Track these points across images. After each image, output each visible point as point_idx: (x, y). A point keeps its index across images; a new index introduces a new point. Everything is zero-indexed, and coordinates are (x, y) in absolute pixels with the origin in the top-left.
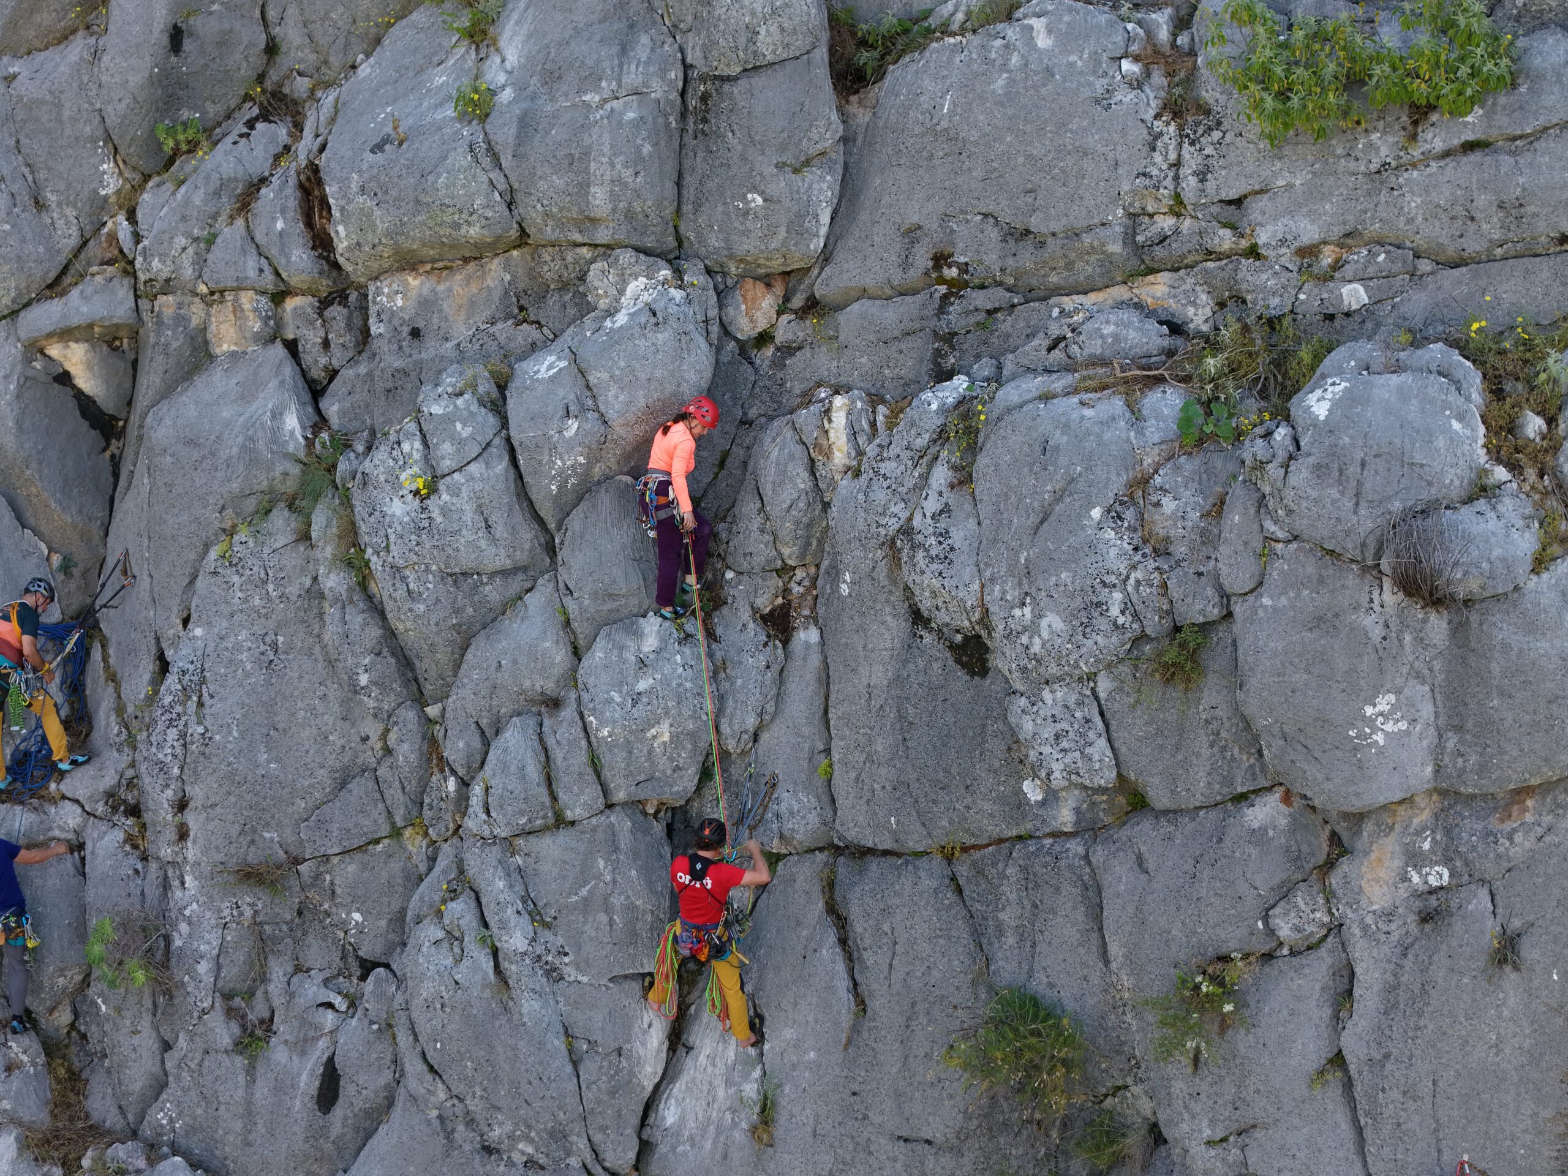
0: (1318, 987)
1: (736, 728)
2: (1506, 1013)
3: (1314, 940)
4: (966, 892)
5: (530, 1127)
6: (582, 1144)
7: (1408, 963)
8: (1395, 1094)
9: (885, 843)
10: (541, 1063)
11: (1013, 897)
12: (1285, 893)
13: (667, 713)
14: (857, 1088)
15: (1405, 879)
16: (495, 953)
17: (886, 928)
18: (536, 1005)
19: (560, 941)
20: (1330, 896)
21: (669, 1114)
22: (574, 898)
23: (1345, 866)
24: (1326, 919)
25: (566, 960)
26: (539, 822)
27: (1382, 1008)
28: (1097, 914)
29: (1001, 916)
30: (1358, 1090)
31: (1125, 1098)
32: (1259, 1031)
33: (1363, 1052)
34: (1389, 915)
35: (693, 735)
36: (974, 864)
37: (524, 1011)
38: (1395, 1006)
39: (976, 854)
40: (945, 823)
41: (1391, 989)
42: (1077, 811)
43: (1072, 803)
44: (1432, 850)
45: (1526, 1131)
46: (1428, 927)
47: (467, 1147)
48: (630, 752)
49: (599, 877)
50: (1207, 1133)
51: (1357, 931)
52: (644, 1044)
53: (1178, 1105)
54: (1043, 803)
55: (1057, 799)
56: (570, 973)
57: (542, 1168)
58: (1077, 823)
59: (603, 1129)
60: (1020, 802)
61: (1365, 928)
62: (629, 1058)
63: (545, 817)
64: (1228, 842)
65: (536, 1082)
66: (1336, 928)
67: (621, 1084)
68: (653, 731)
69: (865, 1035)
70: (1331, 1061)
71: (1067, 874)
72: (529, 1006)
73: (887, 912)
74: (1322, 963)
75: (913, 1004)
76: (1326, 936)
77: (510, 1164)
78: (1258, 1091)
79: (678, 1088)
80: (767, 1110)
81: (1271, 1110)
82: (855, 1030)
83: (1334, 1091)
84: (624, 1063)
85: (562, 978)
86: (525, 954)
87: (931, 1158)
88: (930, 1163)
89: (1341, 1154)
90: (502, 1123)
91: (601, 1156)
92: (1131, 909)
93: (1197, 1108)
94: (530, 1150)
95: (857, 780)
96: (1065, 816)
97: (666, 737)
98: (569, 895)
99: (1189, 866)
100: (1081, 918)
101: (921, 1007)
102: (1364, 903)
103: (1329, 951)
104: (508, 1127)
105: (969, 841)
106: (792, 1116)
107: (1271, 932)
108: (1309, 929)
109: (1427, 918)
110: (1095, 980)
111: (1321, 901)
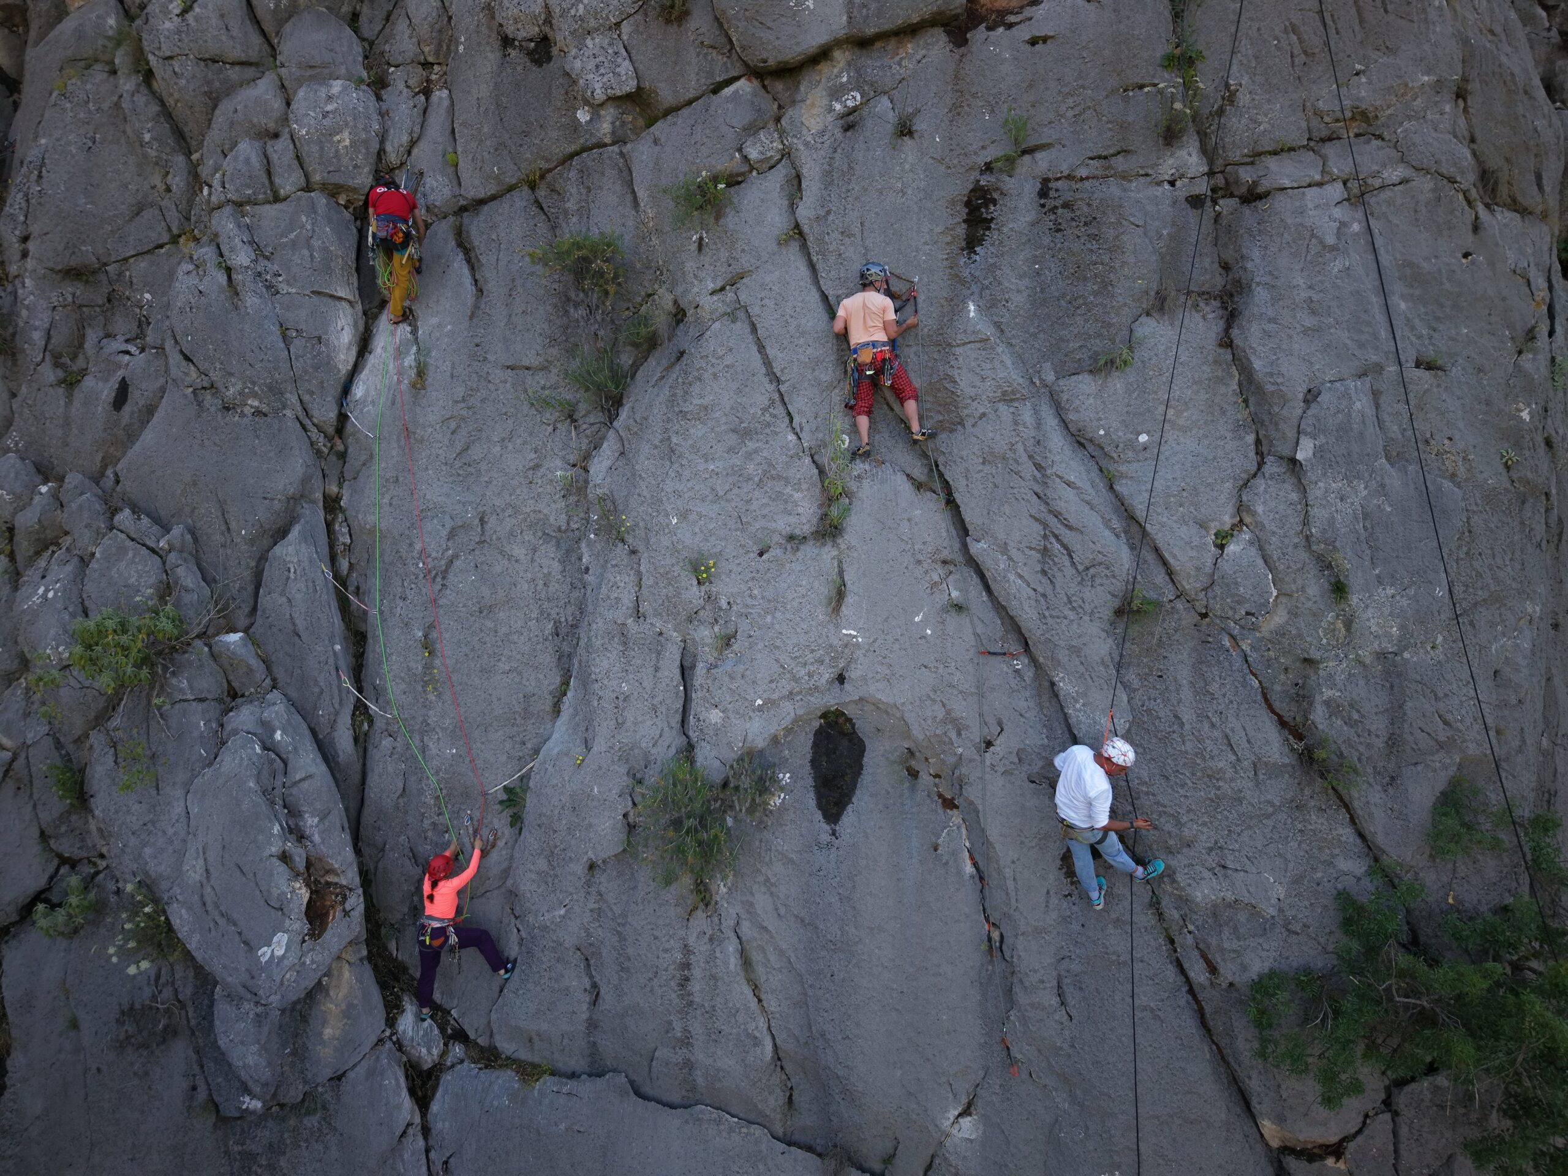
0: (778, 185)
1: (396, 145)
2: (907, 167)
3: (772, 162)
4: (545, 206)
5: (254, 383)
6: (294, 399)
7: (837, 156)
8: (836, 235)
9: (492, 189)
10: (260, 337)
11: (574, 190)
12: (752, 129)
13: (347, 125)
14: (477, 340)
15: (831, 109)
16: (229, 270)
17: (494, 237)
18: (257, 301)
19: (276, 267)
20: (782, 133)
21: (359, 391)
22: (285, 240)
23: (790, 112)
24: (781, 147)
25: (280, 279)
26: (261, 196)
27: (823, 187)
28: (630, 184)
29: (568, 205)
30: (811, 239)
31: (654, 301)
32: (742, 215)
33: (812, 214)
34: (822, 133)
35: (365, 142)
36: (549, 185)
37: (248, 305)
38: (832, 183)
39: (549, 176)
40: (528, 155)
41: (828, 173)
42: (613, 123)
43: (609, 119)
44: (848, 82)
45: (926, 243)
46: (849, 134)
47: (213, 409)
48: (322, 148)
49: (303, 227)
50: (711, 286)
51: (802, 147)
52: (338, 339)
53: (690, 277)
54: (591, 119)
55: (599, 116)
56: (284, 288)
57: (265, 415)
58: (613, 133)
59: (312, 393)
60: (575, 125)
61: (807, 144)
62: (327, 345)
63: (265, 193)
64: (713, 108)
65: (257, 351)
66: (786, 154)
67: (326, 364)
68: (338, 137)
69: (483, 306)
70: (791, 230)
71: (608, 162)
72: (251, 301)
73: (494, 227)
74: (781, 173)
75: (513, 280)
76: (781, 159)
77: (243, 415)
78: (743, 251)
79: (364, 375)
80: (421, 372)
81: (753, 261)
82: (476, 307)
83: (795, 246)
84: (323, 349)
85: (278, 293)
86: (247, 267)
87: (530, 378)
88: (529, 380)
89: (802, 284)
90: (234, 385)
91: (310, 412)
92: (651, 165)
93: (702, 274)
94: (256, 403)
95: (473, 160)
96: (605, 127)
97: (347, 143)
98: (282, 236)
99: (688, 130)
100: (618, 188)
101: (518, 282)
102: (805, 132)
103: (783, 166)
104: (239, 386)
105: (546, 166)
106: (437, 367)
107: (745, 158)
108: (769, 154)
109: (848, 128)
110: (630, 223)
111: (776, 135)
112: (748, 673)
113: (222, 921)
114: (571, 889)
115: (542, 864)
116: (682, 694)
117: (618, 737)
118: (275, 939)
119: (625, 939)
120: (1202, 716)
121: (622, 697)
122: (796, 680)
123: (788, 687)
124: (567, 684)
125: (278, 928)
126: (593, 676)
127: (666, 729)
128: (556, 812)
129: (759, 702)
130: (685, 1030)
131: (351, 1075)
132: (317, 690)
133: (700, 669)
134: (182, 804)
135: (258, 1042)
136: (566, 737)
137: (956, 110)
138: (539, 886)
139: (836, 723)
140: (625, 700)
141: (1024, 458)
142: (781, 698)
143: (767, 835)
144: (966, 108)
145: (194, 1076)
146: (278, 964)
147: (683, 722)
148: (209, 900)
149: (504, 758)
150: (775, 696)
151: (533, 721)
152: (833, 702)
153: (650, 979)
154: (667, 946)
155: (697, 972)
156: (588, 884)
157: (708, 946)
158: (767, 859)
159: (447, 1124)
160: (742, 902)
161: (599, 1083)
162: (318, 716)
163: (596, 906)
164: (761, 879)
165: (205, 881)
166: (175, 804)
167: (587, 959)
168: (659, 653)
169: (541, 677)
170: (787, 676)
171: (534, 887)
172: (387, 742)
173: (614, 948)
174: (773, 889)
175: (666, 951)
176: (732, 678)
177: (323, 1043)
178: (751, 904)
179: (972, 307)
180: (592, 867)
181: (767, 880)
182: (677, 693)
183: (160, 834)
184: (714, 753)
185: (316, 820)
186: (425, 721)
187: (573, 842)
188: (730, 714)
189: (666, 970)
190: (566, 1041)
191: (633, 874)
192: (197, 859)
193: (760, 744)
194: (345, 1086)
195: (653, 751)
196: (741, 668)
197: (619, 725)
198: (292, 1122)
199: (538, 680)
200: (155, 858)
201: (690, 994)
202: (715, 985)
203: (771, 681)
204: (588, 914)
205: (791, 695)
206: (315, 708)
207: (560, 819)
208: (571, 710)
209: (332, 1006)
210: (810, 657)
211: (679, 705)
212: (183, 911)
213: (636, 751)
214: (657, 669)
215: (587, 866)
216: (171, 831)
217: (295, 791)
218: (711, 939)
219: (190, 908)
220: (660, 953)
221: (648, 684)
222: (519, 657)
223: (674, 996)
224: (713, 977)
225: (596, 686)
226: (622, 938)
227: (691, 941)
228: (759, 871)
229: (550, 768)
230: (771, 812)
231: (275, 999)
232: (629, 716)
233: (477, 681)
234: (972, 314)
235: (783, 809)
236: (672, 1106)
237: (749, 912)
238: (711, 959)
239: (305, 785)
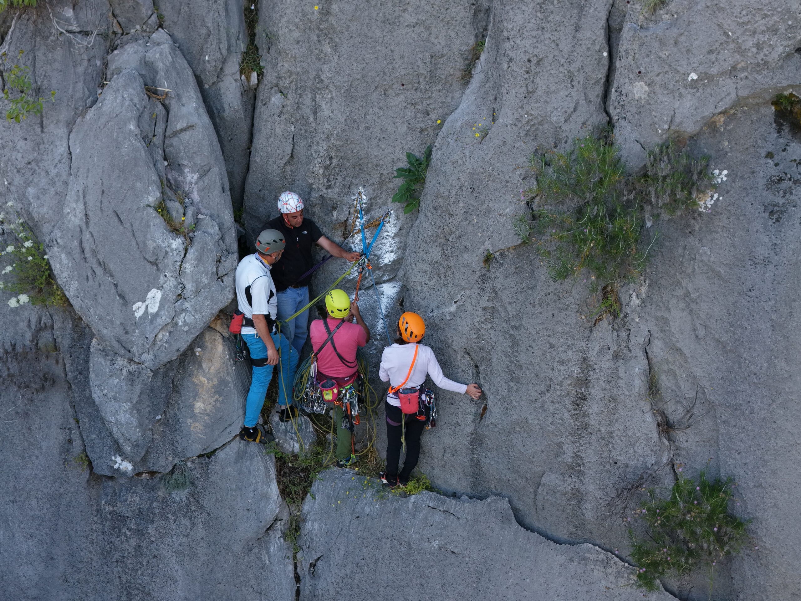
112: (682, 39)
113: (99, 271)
114: (463, 284)
115: (435, 253)
116: (606, 62)
117: (527, 108)
118: (150, 295)
119: (518, 345)
121: (534, 60)
122: (740, 50)
123: (731, 61)
124: (483, 44)
125: (154, 284)
126: (505, 34)
127: (582, 102)
128: (454, 193)
129: (694, 76)
130: (576, 456)
131: (221, 454)
132: (204, 31)
133: (629, 30)
134: (65, 145)
135: (130, 400)
136: (473, 108)
138: (430, 279)
139: (791, 112)
140: (538, 64)
142: (722, 74)
143: (692, 241)
145: (70, 429)
146: (152, 321)
147: (606, 95)
148: (87, 246)
149: (403, 129)
150: (714, 71)
151: (440, 87)
152: (785, 83)
153: (542, 393)
154: (564, 357)
155: (596, 392)
156: (483, 279)
157: (611, 364)
158: (689, 270)
159: (316, 526)
160: (656, 318)
161: (480, 505)
162: (204, 61)
163: (490, 304)
164: (680, 292)
165: (84, 227)
166: (58, 143)
167: (476, 366)
168: (581, 9)
169: (453, 34)
170: (732, 46)
171: (425, 279)
172: (276, 99)
173: (505, 353)
174: (693, 306)
175: (562, 362)
176: (662, 43)
177: (193, 416)
178: (666, 321)
180: (488, 259)
181: (687, 294)
182: (599, 60)
183: (43, 174)
184: (634, 136)
185: (196, 176)
186: (318, 76)
187: (470, 228)
188: (657, 88)
189: (560, 384)
190: (447, 455)
191: (533, 272)
192: (77, 201)
193: (690, 128)
194: (215, 466)
195: (565, 127)
196: (675, 32)
197: (529, 94)
198: (161, 493)
199: (448, 38)
200: (38, 198)
201: (585, 415)
202: (615, 408)
203: (710, 52)
204: (480, 313)
205: (733, 71)
206: (202, 52)
207: (457, 201)
208: (482, 76)
209: (204, 379)
210: (761, 24)
211: (601, 74)
212: (63, 256)
213: (546, 126)
214: (577, 28)
215: (483, 258)
216: (53, 172)
217: (175, 141)
218: (616, 357)
219: (69, 254)
220: (556, 365)
221: (565, 46)
222: (428, 8)
223: (567, 415)
224: (613, 399)
225: (508, 45)
226: (515, 343)
227: (592, 354)
228: (679, 283)
229: (452, 142)
230: (700, 214)
231: (148, 357)
232: (541, 83)
233: (378, 33)
235: (715, 212)
236: (557, 542)
237: (663, 331)
238: (613, 377)
239: (185, 136)
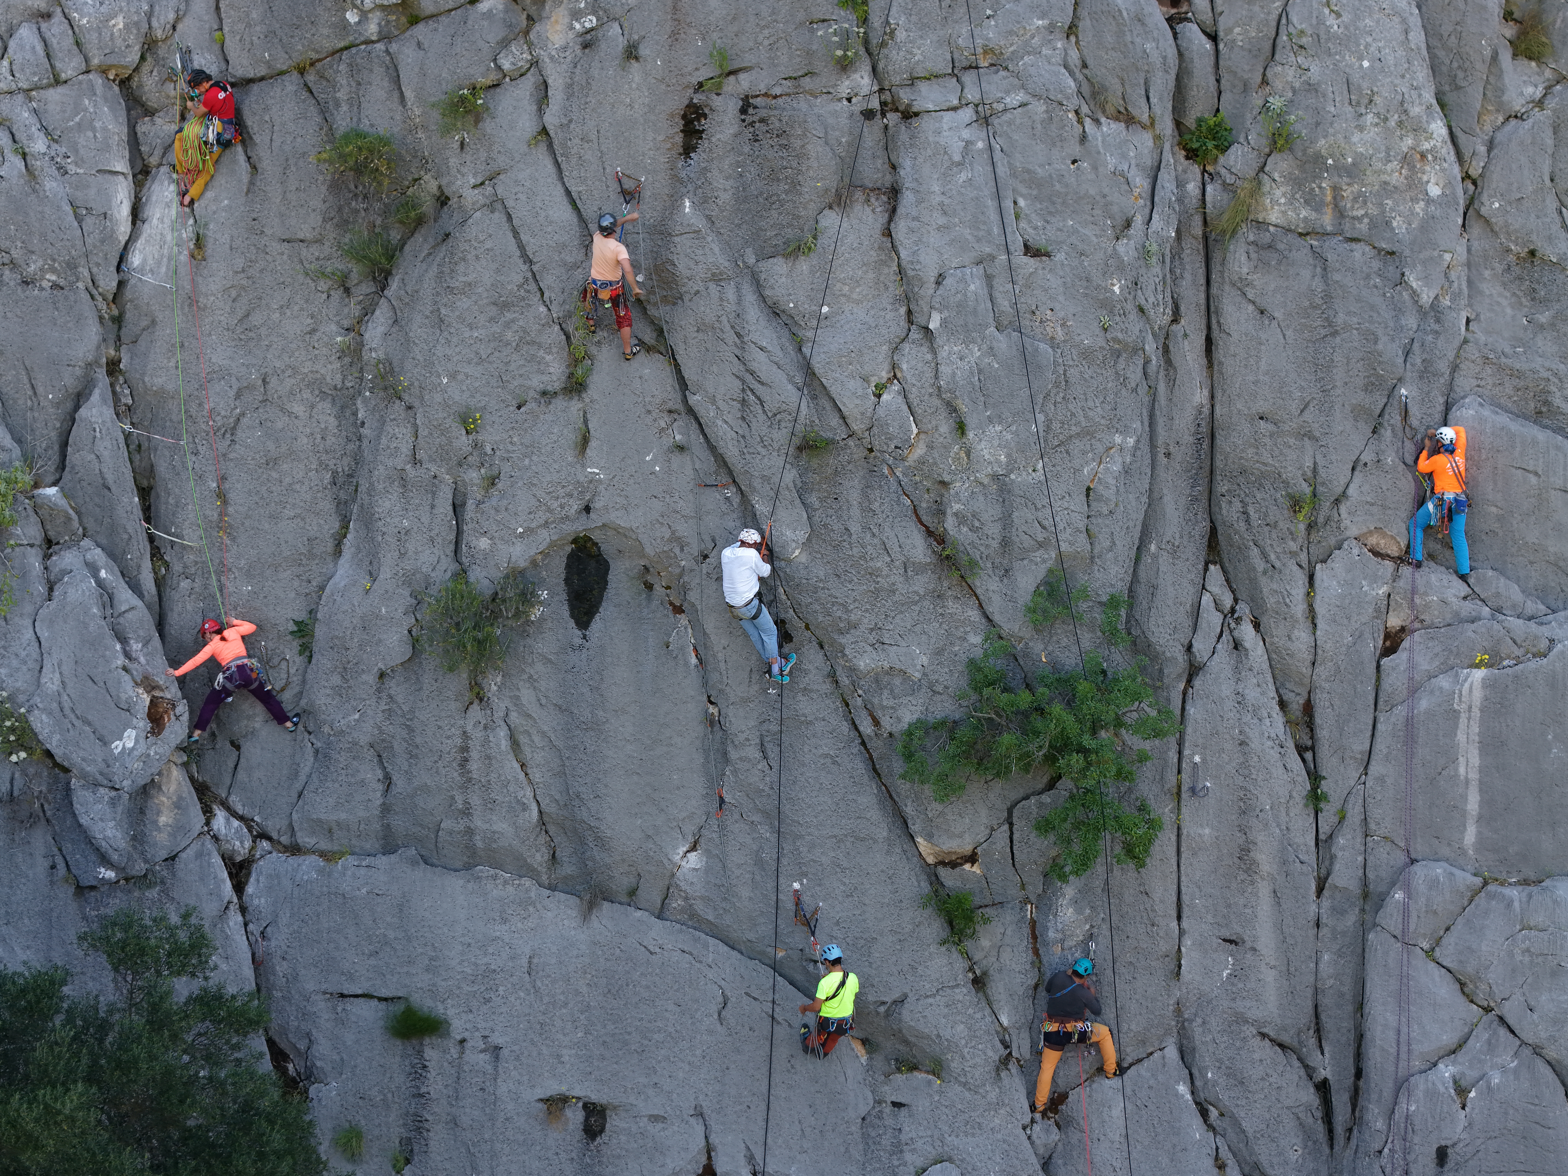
0: (528, 92)
1: (162, 22)
2: (634, 86)
3: (523, 70)
4: (314, 90)
5: (54, 260)
6: (86, 273)
7: (578, 71)
8: (577, 141)
9: (262, 71)
10: (60, 218)
11: (344, 82)
12: (505, 44)
13: (121, 10)
14: (255, 215)
15: (572, 28)
16: (24, 156)
17: (267, 118)
18: (54, 184)
19: (64, 150)
20: (530, 45)
21: (135, 259)
22: (71, 123)
23: (537, 27)
24: (529, 57)
25: (69, 160)
26: (45, 81)
27: (565, 97)
28: (397, 81)
29: (338, 95)
30: (556, 142)
31: (420, 184)
32: (497, 120)
33: (557, 122)
34: (565, 48)
35: (136, 24)
36: (318, 73)
37: (47, 188)
38: (573, 95)
39: (319, 65)
40: (300, 47)
41: (569, 86)
42: (379, 24)
43: (376, 21)
44: (586, 8)
45: (650, 149)
46: (587, 51)
47: (12, 283)
48: (100, 34)
49: (86, 110)
50: (472, 181)
51: (547, 60)
52: (119, 212)
53: (454, 171)
54: (359, 22)
55: (367, 19)
56: (72, 169)
57: (62, 288)
58: (380, 32)
59: (98, 265)
60: (345, 25)
61: (552, 58)
62: (111, 220)
63: (48, 78)
64: (470, 22)
65: (57, 231)
66: (535, 63)
67: (108, 237)
68: (113, 22)
69: (258, 183)
70: (539, 133)
71: (376, 60)
72: (51, 185)
73: (267, 109)
74: (529, 82)
75: (287, 160)
76: (529, 69)
77: (42, 289)
78: (499, 152)
79: (139, 244)
80: (199, 242)
81: (508, 161)
82: (252, 183)
83: (543, 147)
84: (108, 224)
85: (67, 173)
86: (44, 154)
87: (305, 250)
88: (304, 252)
89: (549, 180)
90: (34, 262)
91: (97, 283)
92: (416, 70)
93: (464, 170)
94: (54, 278)
95: (240, 40)
96: (372, 29)
97: (121, 26)
98: (68, 121)
99: (449, 40)
100: (386, 84)
101: (291, 162)
102: (550, 46)
103: (533, 75)
104: (40, 263)
105: (314, 56)
106: (216, 240)
107: (499, 68)
108: (520, 64)
109: (586, 46)
110: (398, 117)
111: (525, 47)
112: (510, 506)
113: (77, 723)
114: (364, 696)
115: (336, 680)
116: (455, 528)
117: (401, 565)
118: (126, 734)
119: (413, 731)
120: (866, 528)
121: (403, 532)
122: (550, 510)
123: (544, 517)
124: (347, 528)
125: (127, 726)
126: (377, 516)
127: (443, 557)
128: (348, 633)
129: (520, 530)
130: (466, 802)
131: (183, 855)
132: (126, 536)
133: (470, 504)
134: (31, 631)
135: (114, 819)
136: (351, 572)
137: (674, 35)
138: (333, 699)
139: (585, 547)
140: (406, 534)
141: (728, 328)
142: (538, 527)
143: (529, 641)
144: (683, 35)
145: (53, 856)
146: (129, 754)
147: (457, 551)
148: (67, 704)
149: (292, 595)
150: (533, 525)
151: (317, 561)
152: (581, 528)
153: (436, 762)
154: (449, 733)
155: (474, 754)
156: (379, 690)
157: (483, 733)
158: (530, 661)
159: (263, 900)
160: (510, 697)
161: (393, 858)
162: (127, 560)
163: (387, 707)
164: (525, 677)
165: (62, 691)
166: (24, 631)
167: (379, 756)
168: (434, 494)
169: (322, 522)
170: (544, 508)
171: (329, 700)
172: (185, 584)
173: (404, 739)
174: (536, 684)
175: (448, 738)
176: (497, 511)
177: (159, 829)
178: (518, 698)
179: (687, 204)
180: (382, 675)
181: (531, 677)
182: (451, 527)
183: (13, 657)
184: (484, 574)
185: (140, 645)
186: (221, 562)
187: (365, 656)
188: (497, 541)
189: (449, 753)
190: (362, 826)
191: (418, 679)
192: (54, 672)
193: (522, 564)
194: (179, 864)
195: (433, 575)
196: (505, 502)
197: (402, 555)
198: (136, 894)
199: (319, 525)
200: (12, 676)
201: (469, 772)
202: (490, 764)
203: (530, 513)
204: (381, 715)
205: (546, 524)
206: (124, 553)
207: (352, 639)
208: (353, 549)
209: (164, 799)
210: (561, 492)
211: (452, 537)
212: (44, 717)
213: (418, 576)
214: (433, 507)
215: (378, 675)
216: (23, 654)
217: (121, 620)
218: (486, 728)
219: (50, 713)
220: (444, 740)
221: (426, 519)
222: (302, 504)
223: (456, 774)
224: (488, 757)
225: (380, 523)
226: (410, 730)
227: (469, 728)
228: (523, 670)
229: (338, 599)
230: (532, 622)
231: (126, 783)
232: (411, 547)
233: (267, 526)
234: (687, 210)
235: (542, 619)
236: (456, 870)
237: (516, 705)
238: (486, 741)
239: (129, 615)
